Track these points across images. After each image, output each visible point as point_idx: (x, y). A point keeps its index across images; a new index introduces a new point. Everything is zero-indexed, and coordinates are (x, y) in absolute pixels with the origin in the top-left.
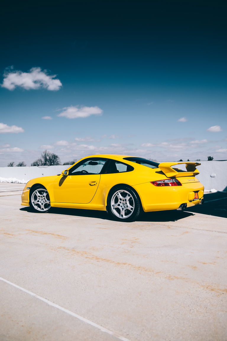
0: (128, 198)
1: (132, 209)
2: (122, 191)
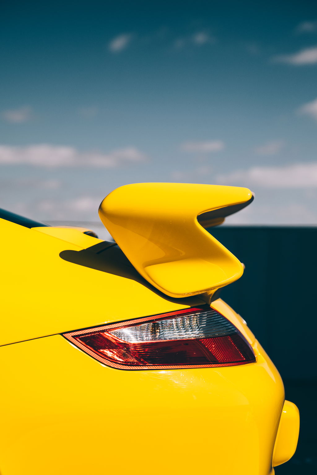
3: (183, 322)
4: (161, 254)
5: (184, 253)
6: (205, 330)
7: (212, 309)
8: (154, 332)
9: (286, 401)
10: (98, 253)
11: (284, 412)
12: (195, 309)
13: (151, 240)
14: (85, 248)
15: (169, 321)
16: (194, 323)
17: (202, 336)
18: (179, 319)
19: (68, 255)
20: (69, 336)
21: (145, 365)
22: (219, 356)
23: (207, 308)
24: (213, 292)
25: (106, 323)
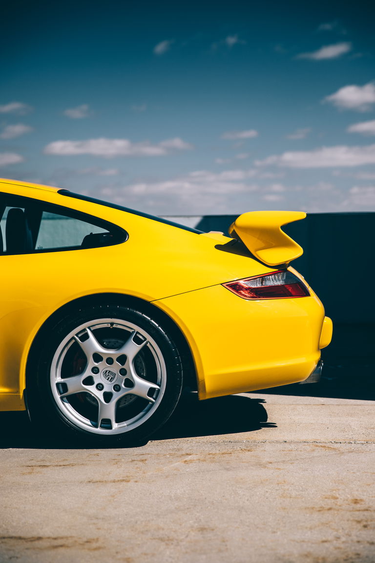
3: (275, 277)
4: (263, 245)
5: (274, 244)
6: (285, 281)
7: (288, 271)
8: (262, 283)
9: (326, 317)
10: (232, 245)
11: (325, 321)
12: (280, 271)
13: (258, 239)
14: (226, 243)
15: (268, 277)
16: (280, 278)
17: (284, 283)
18: (273, 276)
19: (218, 247)
20: (225, 285)
21: (259, 298)
22: (293, 293)
23: (286, 270)
24: (289, 262)
25: (235, 279)
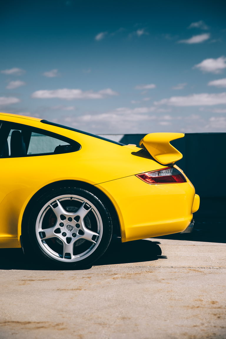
0: (83, 213)
1: (94, 237)
2: (66, 197)
4: (159, 152)
5: (166, 152)
6: (172, 173)
8: (159, 174)
9: (196, 194)
10: (141, 152)
11: (195, 197)
12: (169, 168)
13: (157, 149)
14: (138, 151)
15: (162, 171)
16: (169, 171)
17: (171, 175)
18: (165, 170)
19: (133, 153)
20: (137, 175)
21: (157, 183)
22: (177, 180)
23: (173, 167)
24: (174, 162)
